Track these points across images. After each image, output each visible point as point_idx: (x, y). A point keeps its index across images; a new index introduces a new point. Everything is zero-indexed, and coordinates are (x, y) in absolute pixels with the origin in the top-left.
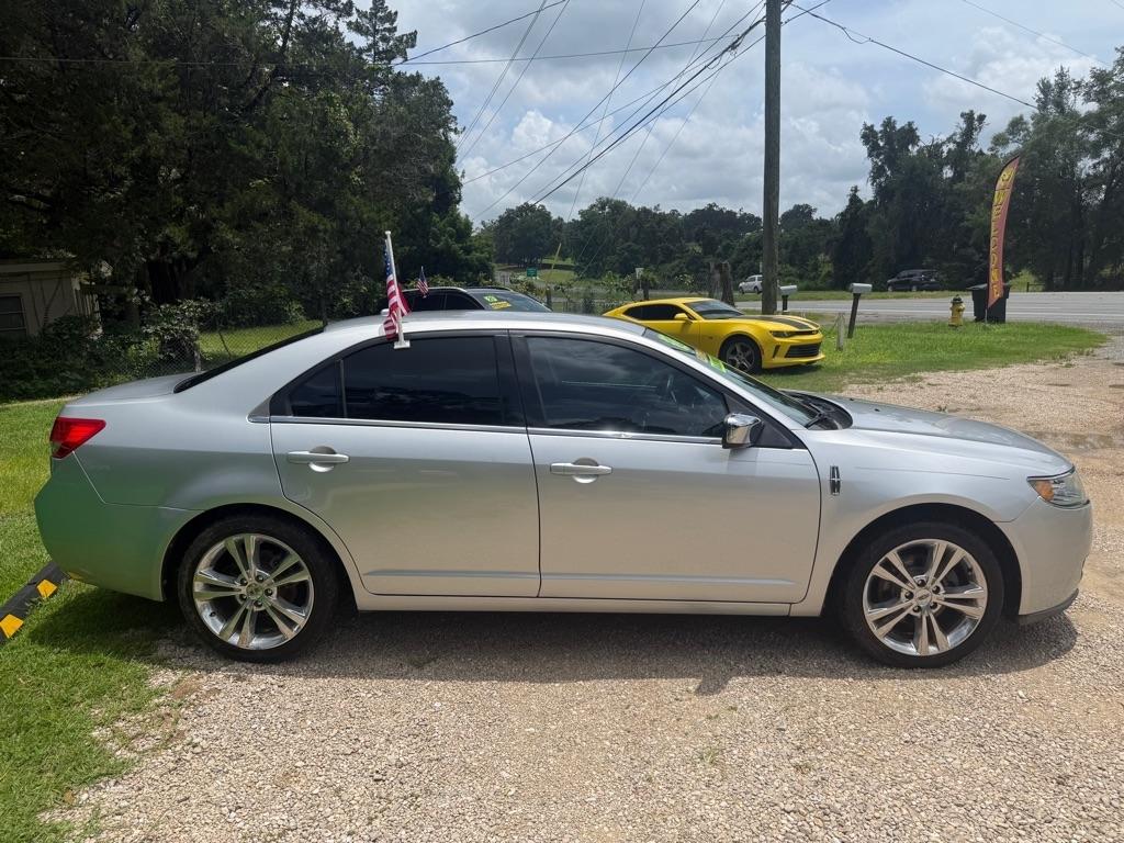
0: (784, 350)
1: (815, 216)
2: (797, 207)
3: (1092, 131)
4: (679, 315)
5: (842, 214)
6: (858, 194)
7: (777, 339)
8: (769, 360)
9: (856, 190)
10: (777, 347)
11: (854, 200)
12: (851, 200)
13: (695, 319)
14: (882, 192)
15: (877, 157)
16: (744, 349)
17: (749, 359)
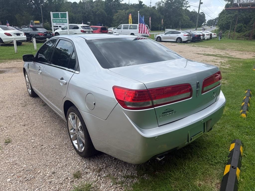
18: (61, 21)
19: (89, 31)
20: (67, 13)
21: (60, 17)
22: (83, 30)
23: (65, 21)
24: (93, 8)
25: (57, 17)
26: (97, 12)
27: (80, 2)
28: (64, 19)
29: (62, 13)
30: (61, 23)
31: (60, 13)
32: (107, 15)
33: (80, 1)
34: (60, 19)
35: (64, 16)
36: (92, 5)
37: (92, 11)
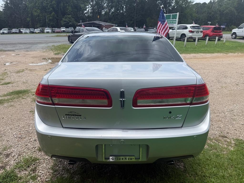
18: (171, 22)
19: (197, 31)
20: (178, 14)
21: (171, 18)
22: (191, 30)
23: (175, 22)
24: (222, 7)
25: (169, 18)
26: (225, 11)
27: (211, 2)
28: (174, 20)
29: (174, 14)
30: (171, 24)
31: (172, 14)
32: (236, 14)
33: (211, 0)
34: (171, 20)
35: (174, 17)
36: (221, 4)
37: (219, 10)
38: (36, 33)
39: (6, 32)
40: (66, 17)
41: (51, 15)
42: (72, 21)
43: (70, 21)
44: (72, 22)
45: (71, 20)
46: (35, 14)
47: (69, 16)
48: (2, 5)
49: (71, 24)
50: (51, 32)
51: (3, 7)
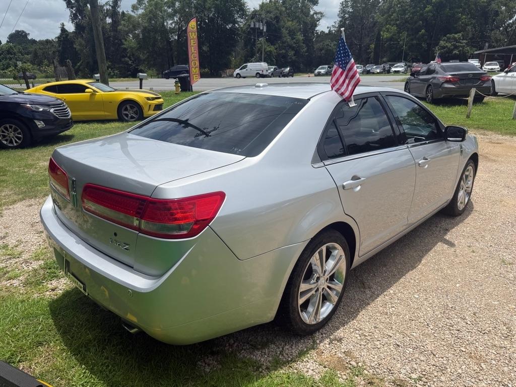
0: (153, 107)
1: (30, 37)
2: (18, 32)
3: (170, 8)
4: (87, 90)
5: (58, 38)
6: (65, 27)
7: (149, 102)
8: (147, 112)
9: (63, 25)
10: (150, 105)
11: (63, 30)
12: (62, 30)
13: (97, 92)
14: (78, 26)
15: (72, 8)
16: (132, 108)
17: (136, 113)
38: (373, 73)
39: (323, 71)
40: (449, 38)
41: (417, 36)
42: (461, 47)
43: (456, 47)
44: (461, 49)
45: (460, 44)
46: (385, 35)
47: (456, 36)
48: (334, 24)
49: (457, 52)
50: (403, 71)
51: (335, 27)
